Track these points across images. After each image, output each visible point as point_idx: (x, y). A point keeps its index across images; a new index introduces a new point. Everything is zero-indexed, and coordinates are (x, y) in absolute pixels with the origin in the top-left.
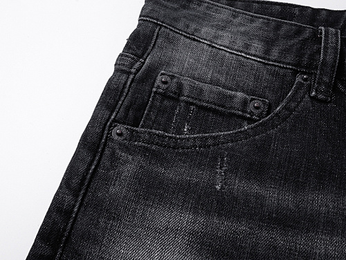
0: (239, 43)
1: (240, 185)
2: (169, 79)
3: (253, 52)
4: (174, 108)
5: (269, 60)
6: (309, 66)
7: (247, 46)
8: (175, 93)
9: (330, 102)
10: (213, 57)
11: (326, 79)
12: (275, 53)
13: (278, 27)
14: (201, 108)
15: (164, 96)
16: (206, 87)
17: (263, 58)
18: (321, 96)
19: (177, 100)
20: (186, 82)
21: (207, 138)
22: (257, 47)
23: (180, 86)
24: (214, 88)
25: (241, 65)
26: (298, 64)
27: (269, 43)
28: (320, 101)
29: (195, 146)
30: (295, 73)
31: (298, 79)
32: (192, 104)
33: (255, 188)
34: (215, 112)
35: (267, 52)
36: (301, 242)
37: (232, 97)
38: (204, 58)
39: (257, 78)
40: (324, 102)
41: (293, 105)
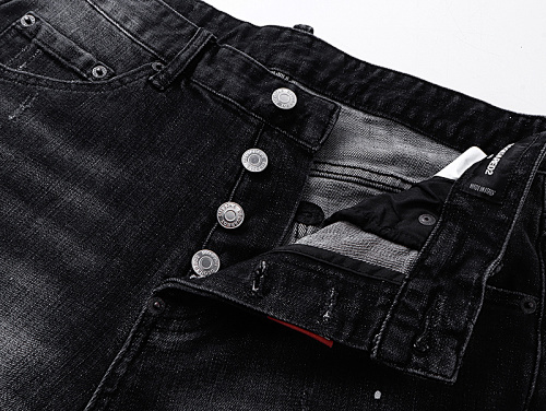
0: (120, 15)
1: (33, 124)
2: (33, 20)
3: (128, 27)
4: (22, 46)
5: (139, 39)
6: (170, 58)
7: (126, 20)
8: (31, 34)
9: (163, 91)
10: (89, 18)
11: (170, 70)
12: (147, 35)
13: (165, 14)
14: (46, 53)
15: (21, 32)
16: (61, 37)
17: (135, 36)
18: (155, 82)
19: (30, 41)
20: (45, 27)
21: (30, 77)
22: (135, 23)
23: (38, 28)
24: (67, 41)
25: (111, 34)
26: (162, 53)
27: (147, 25)
28: (154, 86)
29: (16, 80)
30: (154, 59)
31: (154, 65)
32: (39, 47)
33: (44, 131)
34: (57, 62)
35: (141, 31)
36: (56, 186)
37: (80, 55)
38: (80, 15)
39: (118, 50)
40: (158, 88)
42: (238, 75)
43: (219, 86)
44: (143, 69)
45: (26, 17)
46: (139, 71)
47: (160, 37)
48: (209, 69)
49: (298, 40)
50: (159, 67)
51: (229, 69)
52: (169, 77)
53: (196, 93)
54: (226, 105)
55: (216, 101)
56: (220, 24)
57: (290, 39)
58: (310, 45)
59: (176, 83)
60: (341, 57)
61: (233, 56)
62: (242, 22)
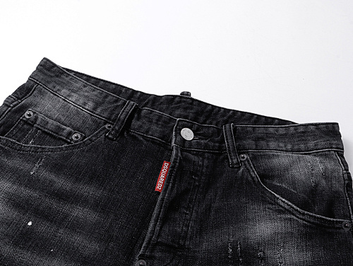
0: (81, 101)
1: (46, 174)
2: (32, 114)
3: (87, 107)
4: (28, 130)
6: (114, 121)
7: (85, 104)
8: (32, 122)
9: (115, 140)
10: (64, 107)
11: (117, 128)
12: (99, 110)
13: (106, 96)
14: (44, 132)
15: (26, 122)
16: (51, 121)
17: (92, 112)
18: (110, 136)
19: (33, 126)
20: (40, 117)
21: (38, 148)
22: (90, 105)
23: (36, 118)
24: (55, 123)
25: (78, 113)
26: (109, 119)
27: (97, 105)
28: (110, 139)
29: (30, 151)
30: (106, 123)
31: (106, 126)
32: (39, 129)
33: (53, 177)
34: (51, 135)
35: (95, 109)
36: (66, 208)
37: (64, 129)
38: (58, 106)
39: (84, 122)
40: (112, 140)
41: (94, 138)
42: (156, 123)
43: (147, 132)
44: (101, 131)
45: (27, 112)
46: (99, 132)
47: (106, 110)
48: (139, 123)
49: (184, 101)
50: (109, 127)
51: (151, 122)
52: (117, 131)
53: (134, 138)
54: (153, 141)
55: (147, 140)
56: (139, 98)
57: (180, 102)
58: (192, 104)
59: (122, 134)
60: (209, 107)
61: (151, 113)
62: (151, 95)
